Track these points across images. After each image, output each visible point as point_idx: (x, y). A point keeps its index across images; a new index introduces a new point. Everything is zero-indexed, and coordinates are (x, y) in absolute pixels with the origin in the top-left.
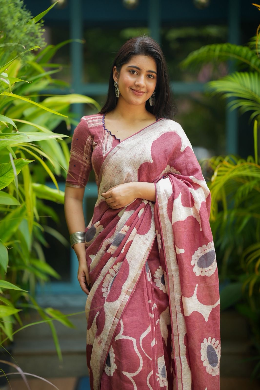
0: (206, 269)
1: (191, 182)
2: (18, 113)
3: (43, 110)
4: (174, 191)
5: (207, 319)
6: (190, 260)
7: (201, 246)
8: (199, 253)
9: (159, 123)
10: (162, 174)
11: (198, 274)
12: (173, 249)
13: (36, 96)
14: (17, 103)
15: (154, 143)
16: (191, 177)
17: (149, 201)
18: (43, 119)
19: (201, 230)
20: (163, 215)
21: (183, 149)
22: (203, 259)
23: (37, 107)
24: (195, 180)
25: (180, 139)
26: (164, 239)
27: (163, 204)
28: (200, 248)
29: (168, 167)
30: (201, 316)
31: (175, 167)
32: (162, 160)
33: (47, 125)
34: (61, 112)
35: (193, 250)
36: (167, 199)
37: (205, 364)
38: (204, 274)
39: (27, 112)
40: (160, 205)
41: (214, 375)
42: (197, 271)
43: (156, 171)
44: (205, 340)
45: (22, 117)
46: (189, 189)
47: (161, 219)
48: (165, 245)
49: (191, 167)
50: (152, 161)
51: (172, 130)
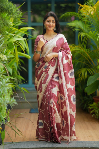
0: (72, 76)
1: (67, 52)
2: (13, 32)
3: (20, 31)
4: (63, 56)
5: (73, 90)
6: (68, 74)
7: (71, 70)
8: (70, 72)
9: (58, 35)
10: (59, 50)
11: (70, 78)
12: (63, 71)
13: (18, 27)
14: (13, 29)
15: (57, 41)
16: (67, 51)
17: (55, 58)
18: (20, 34)
19: (70, 66)
20: (60, 62)
21: (65, 43)
22: (71, 74)
23: (18, 31)
24: (68, 52)
25: (64, 40)
26: (61, 69)
27: (60, 59)
28: (70, 71)
29: (61, 48)
30: (71, 89)
31: (63, 48)
32: (59, 46)
33: (21, 36)
34: (25, 32)
35: (68, 71)
36: (61, 58)
37: (72, 101)
38: (72, 78)
39: (16, 32)
40: (59, 59)
41: (74, 104)
42: (70, 77)
43: (58, 49)
44: (72, 95)
45: (14, 33)
46: (67, 55)
47: (60, 63)
48: (61, 70)
49: (67, 48)
50: (56, 47)
51: (62, 37)
